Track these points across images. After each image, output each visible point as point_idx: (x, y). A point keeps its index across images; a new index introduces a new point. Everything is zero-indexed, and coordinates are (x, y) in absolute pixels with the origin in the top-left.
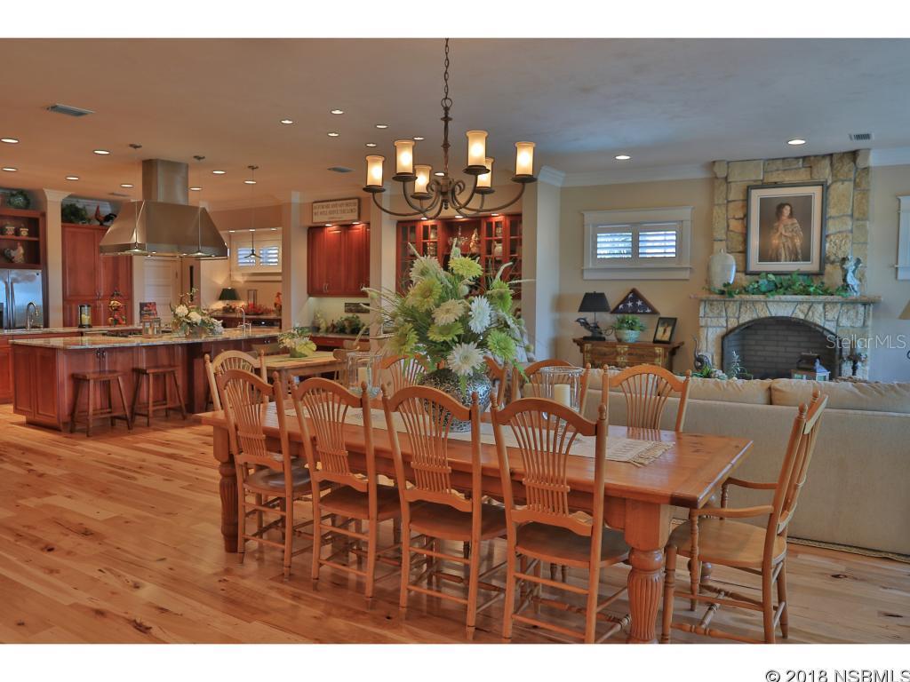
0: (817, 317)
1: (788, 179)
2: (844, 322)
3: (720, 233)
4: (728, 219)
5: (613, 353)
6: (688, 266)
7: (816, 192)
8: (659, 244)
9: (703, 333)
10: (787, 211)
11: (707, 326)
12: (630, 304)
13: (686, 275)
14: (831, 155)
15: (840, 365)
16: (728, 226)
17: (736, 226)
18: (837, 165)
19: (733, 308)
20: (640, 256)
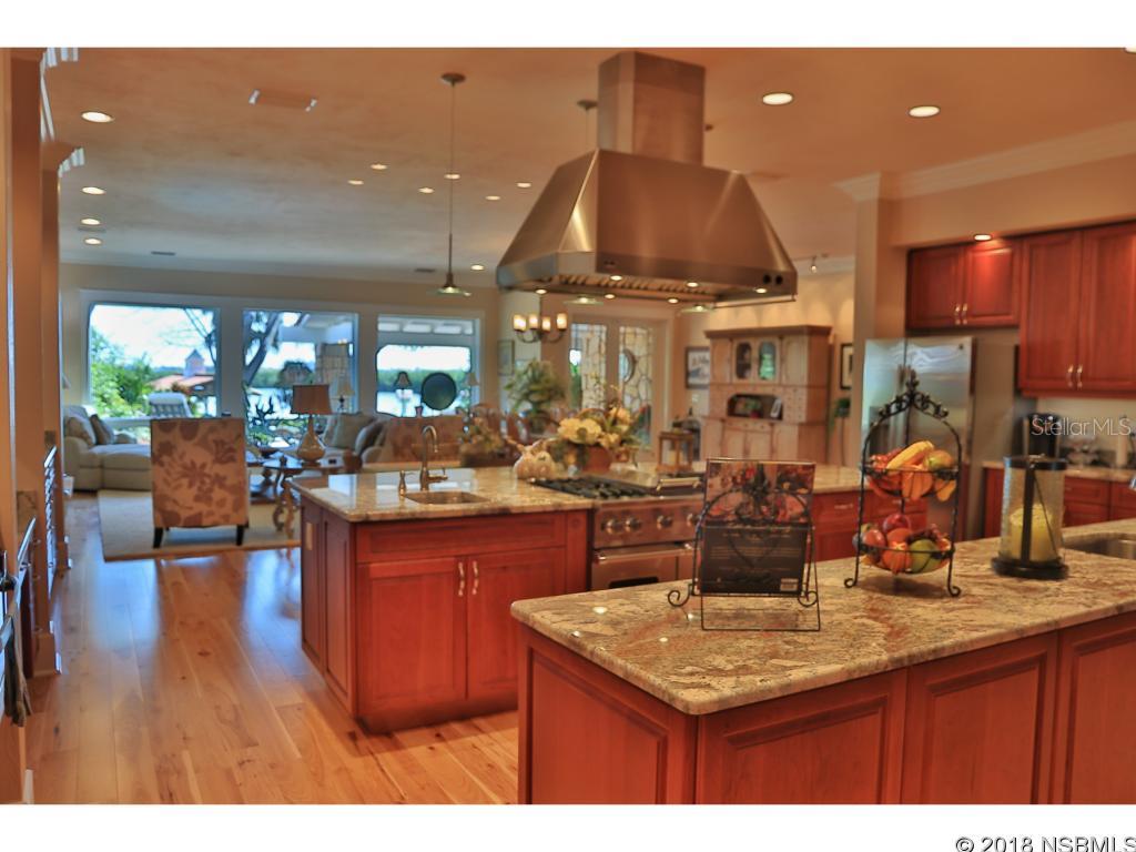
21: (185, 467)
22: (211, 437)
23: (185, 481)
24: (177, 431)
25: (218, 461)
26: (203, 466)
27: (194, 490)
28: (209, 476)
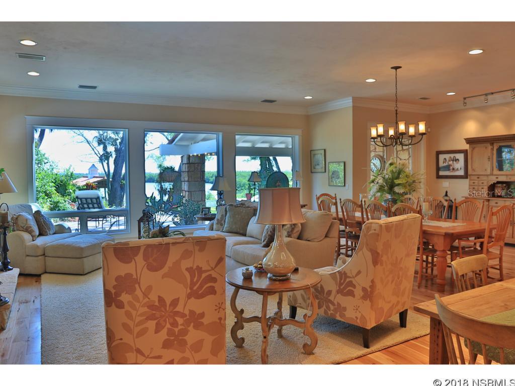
21: (151, 307)
22: (186, 264)
23: (152, 324)
24: (140, 259)
25: (194, 294)
26: (175, 302)
27: (163, 335)
28: (183, 315)
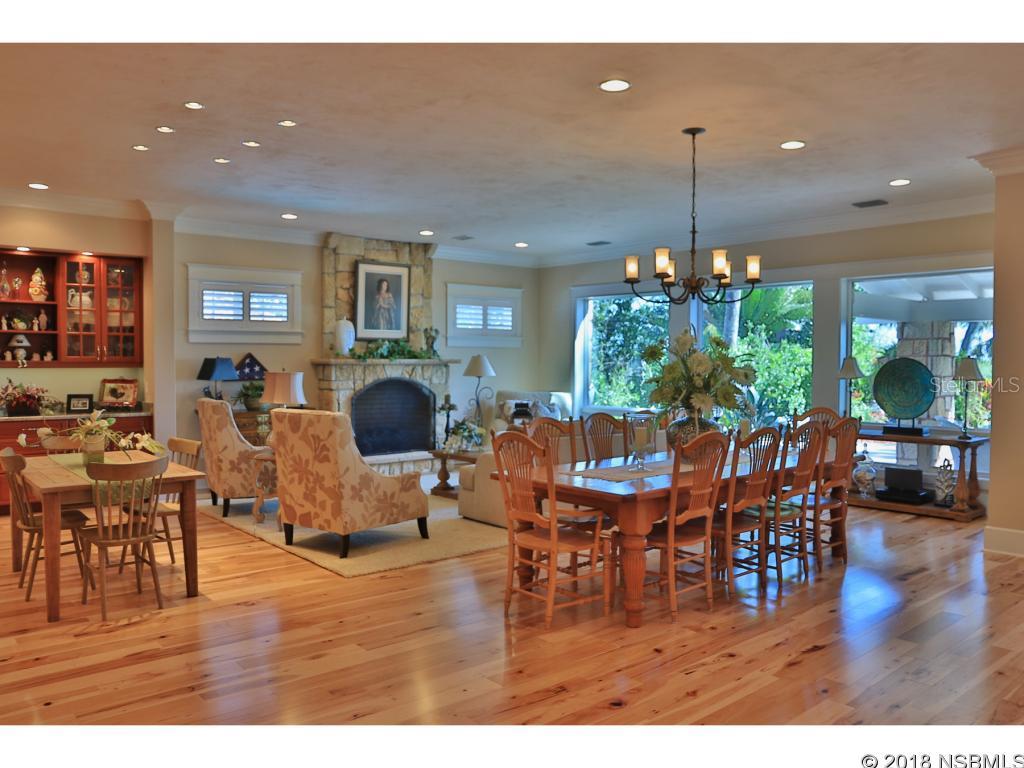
0: (418, 378)
1: (382, 258)
2: (435, 380)
3: (330, 301)
4: (336, 288)
5: (253, 424)
6: (300, 330)
7: (404, 272)
8: (271, 308)
9: (335, 395)
10: (385, 286)
11: (338, 389)
12: (247, 370)
13: (297, 340)
14: (410, 244)
15: (435, 415)
16: (337, 295)
17: (343, 295)
18: (414, 252)
19: (359, 371)
20: (252, 319)
